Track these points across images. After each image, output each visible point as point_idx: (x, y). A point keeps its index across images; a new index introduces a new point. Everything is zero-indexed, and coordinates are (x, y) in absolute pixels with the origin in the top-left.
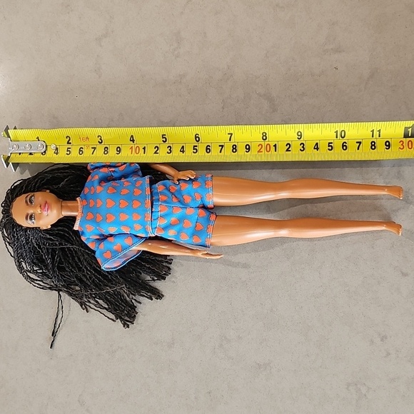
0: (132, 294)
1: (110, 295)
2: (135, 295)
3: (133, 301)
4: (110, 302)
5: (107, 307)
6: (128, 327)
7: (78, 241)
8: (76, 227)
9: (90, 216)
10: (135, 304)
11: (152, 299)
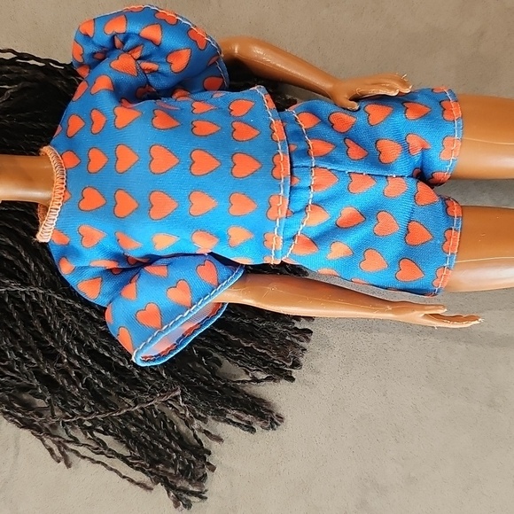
0: (199, 418)
1: (138, 423)
2: (204, 420)
3: (201, 436)
4: (136, 441)
5: (126, 453)
6: (188, 505)
7: (42, 274)
8: (44, 235)
9: (94, 199)
10: (207, 443)
11: (252, 430)
